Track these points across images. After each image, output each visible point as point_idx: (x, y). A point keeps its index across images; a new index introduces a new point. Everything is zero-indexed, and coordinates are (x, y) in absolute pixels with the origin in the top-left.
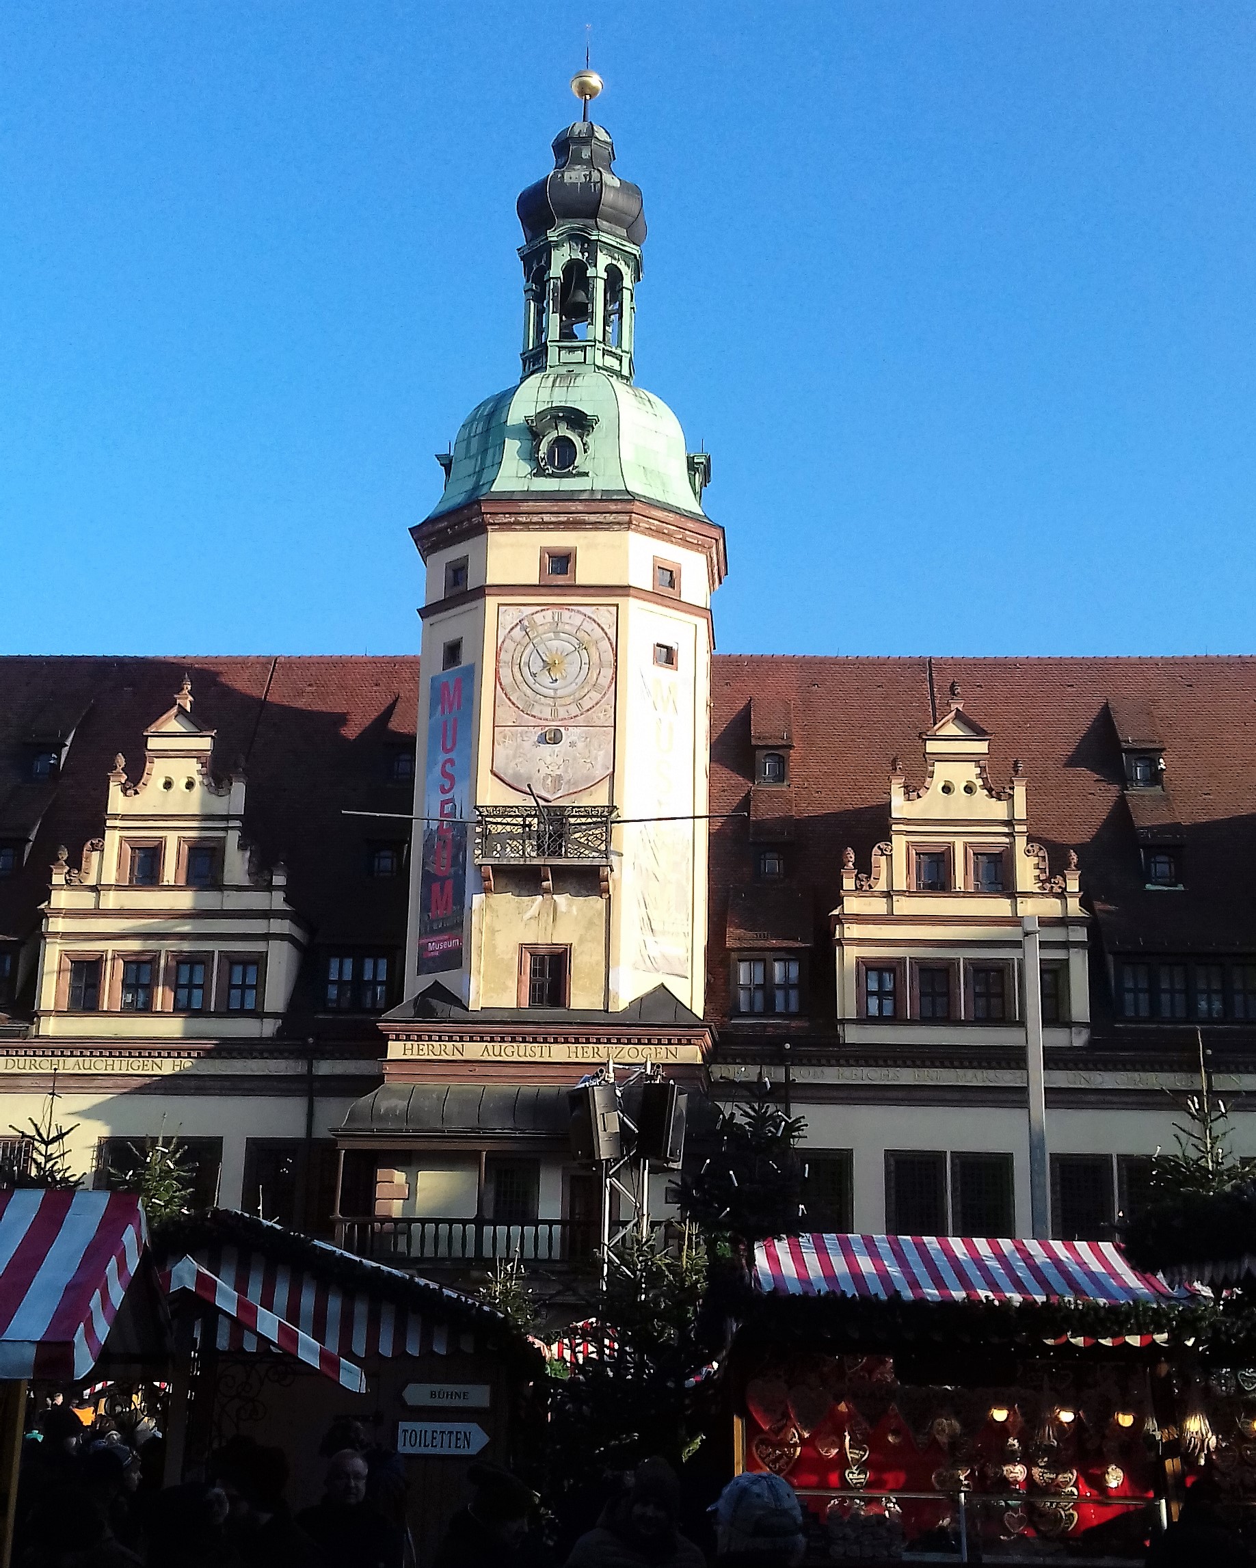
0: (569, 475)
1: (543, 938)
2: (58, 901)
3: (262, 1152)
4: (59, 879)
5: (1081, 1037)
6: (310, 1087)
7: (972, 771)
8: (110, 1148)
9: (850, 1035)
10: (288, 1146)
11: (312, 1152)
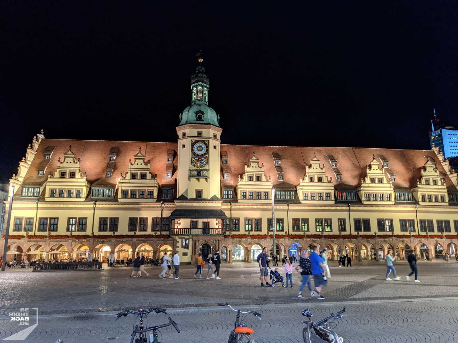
0: (201, 121)
1: (199, 188)
2: (121, 181)
3: (154, 219)
4: (121, 178)
5: (271, 202)
6: (162, 209)
7: (257, 164)
8: (131, 219)
9: (240, 201)
10: (158, 218)
11: (162, 219)
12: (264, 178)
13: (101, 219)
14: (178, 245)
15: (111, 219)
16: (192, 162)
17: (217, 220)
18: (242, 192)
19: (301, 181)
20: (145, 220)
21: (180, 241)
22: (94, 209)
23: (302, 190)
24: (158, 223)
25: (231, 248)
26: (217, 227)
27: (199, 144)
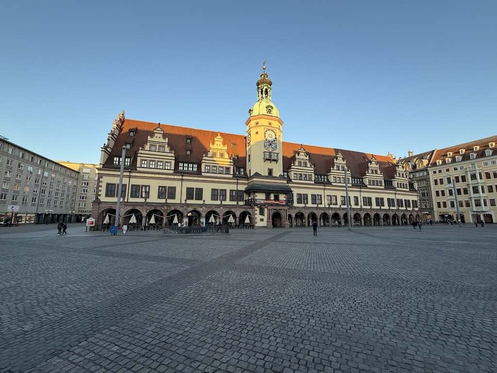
0: (270, 114)
1: (270, 168)
2: (204, 158)
3: (231, 191)
4: (204, 155)
5: (313, 182)
6: (237, 183)
7: (303, 154)
8: (213, 190)
9: (293, 181)
10: (235, 190)
11: (237, 191)
12: (308, 165)
13: (188, 189)
14: (256, 212)
15: (197, 189)
16: (265, 146)
17: (284, 194)
18: (294, 174)
19: (332, 169)
20: (224, 192)
21: (258, 209)
22: (182, 180)
23: (332, 176)
24: (234, 194)
25: (293, 216)
26: (285, 199)
27: (270, 132)
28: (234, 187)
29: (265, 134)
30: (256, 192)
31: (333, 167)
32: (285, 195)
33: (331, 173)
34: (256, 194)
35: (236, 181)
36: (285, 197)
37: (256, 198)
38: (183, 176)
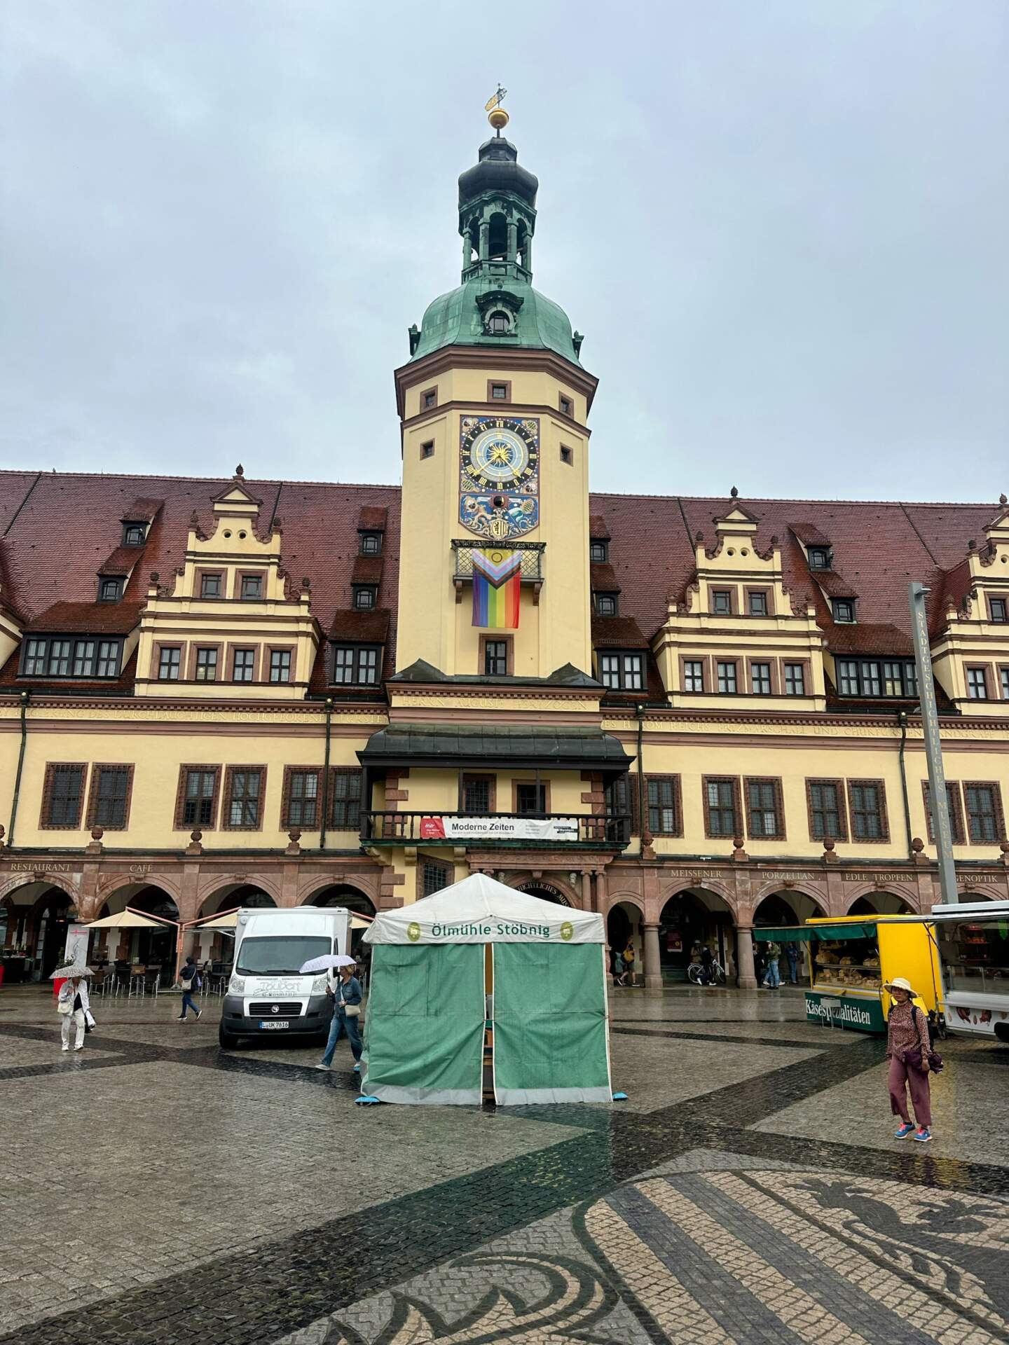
0: (505, 335)
1: (498, 628)
2: (152, 606)
3: (294, 774)
4: (153, 593)
5: (820, 706)
6: (328, 731)
7: (746, 543)
8: (188, 771)
9: (677, 702)
10: (313, 770)
11: (328, 774)
12: (782, 604)
13: (53, 769)
15: (101, 770)
16: (464, 514)
17: (585, 776)
18: (688, 661)
19: (952, 615)
20: (253, 782)
21: (411, 875)
22: (24, 726)
23: (959, 659)
24: (311, 792)
25: (652, 912)
26: (587, 810)
27: (500, 434)
28: (309, 752)
29: (467, 445)
30: (404, 772)
31: (963, 607)
32: (587, 788)
33: (950, 645)
34: (403, 785)
35: (319, 719)
36: (585, 799)
37: (402, 806)
38: (26, 703)
